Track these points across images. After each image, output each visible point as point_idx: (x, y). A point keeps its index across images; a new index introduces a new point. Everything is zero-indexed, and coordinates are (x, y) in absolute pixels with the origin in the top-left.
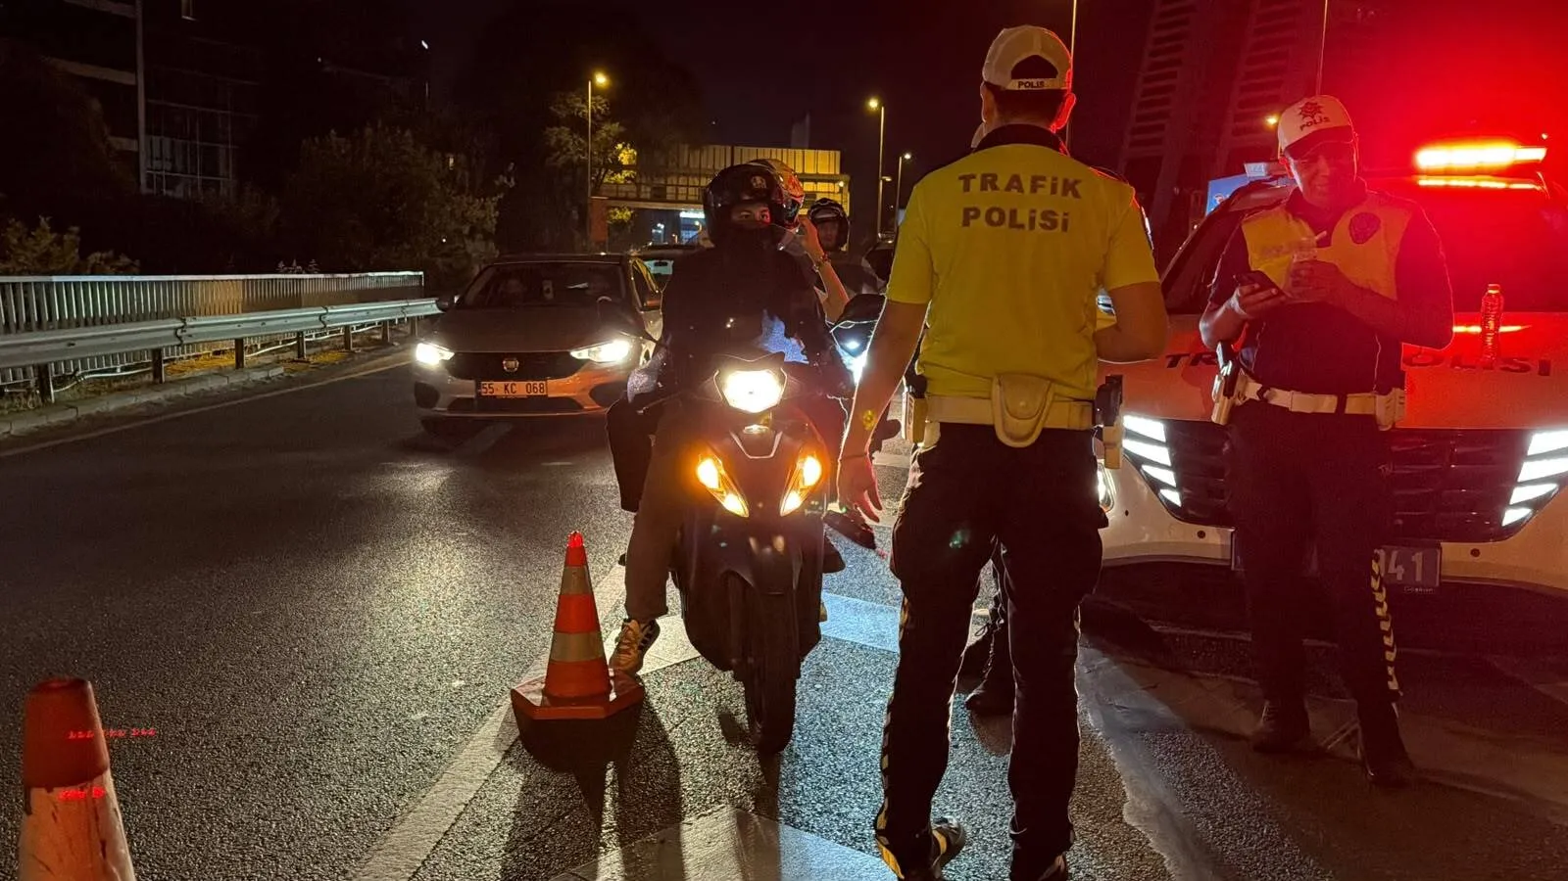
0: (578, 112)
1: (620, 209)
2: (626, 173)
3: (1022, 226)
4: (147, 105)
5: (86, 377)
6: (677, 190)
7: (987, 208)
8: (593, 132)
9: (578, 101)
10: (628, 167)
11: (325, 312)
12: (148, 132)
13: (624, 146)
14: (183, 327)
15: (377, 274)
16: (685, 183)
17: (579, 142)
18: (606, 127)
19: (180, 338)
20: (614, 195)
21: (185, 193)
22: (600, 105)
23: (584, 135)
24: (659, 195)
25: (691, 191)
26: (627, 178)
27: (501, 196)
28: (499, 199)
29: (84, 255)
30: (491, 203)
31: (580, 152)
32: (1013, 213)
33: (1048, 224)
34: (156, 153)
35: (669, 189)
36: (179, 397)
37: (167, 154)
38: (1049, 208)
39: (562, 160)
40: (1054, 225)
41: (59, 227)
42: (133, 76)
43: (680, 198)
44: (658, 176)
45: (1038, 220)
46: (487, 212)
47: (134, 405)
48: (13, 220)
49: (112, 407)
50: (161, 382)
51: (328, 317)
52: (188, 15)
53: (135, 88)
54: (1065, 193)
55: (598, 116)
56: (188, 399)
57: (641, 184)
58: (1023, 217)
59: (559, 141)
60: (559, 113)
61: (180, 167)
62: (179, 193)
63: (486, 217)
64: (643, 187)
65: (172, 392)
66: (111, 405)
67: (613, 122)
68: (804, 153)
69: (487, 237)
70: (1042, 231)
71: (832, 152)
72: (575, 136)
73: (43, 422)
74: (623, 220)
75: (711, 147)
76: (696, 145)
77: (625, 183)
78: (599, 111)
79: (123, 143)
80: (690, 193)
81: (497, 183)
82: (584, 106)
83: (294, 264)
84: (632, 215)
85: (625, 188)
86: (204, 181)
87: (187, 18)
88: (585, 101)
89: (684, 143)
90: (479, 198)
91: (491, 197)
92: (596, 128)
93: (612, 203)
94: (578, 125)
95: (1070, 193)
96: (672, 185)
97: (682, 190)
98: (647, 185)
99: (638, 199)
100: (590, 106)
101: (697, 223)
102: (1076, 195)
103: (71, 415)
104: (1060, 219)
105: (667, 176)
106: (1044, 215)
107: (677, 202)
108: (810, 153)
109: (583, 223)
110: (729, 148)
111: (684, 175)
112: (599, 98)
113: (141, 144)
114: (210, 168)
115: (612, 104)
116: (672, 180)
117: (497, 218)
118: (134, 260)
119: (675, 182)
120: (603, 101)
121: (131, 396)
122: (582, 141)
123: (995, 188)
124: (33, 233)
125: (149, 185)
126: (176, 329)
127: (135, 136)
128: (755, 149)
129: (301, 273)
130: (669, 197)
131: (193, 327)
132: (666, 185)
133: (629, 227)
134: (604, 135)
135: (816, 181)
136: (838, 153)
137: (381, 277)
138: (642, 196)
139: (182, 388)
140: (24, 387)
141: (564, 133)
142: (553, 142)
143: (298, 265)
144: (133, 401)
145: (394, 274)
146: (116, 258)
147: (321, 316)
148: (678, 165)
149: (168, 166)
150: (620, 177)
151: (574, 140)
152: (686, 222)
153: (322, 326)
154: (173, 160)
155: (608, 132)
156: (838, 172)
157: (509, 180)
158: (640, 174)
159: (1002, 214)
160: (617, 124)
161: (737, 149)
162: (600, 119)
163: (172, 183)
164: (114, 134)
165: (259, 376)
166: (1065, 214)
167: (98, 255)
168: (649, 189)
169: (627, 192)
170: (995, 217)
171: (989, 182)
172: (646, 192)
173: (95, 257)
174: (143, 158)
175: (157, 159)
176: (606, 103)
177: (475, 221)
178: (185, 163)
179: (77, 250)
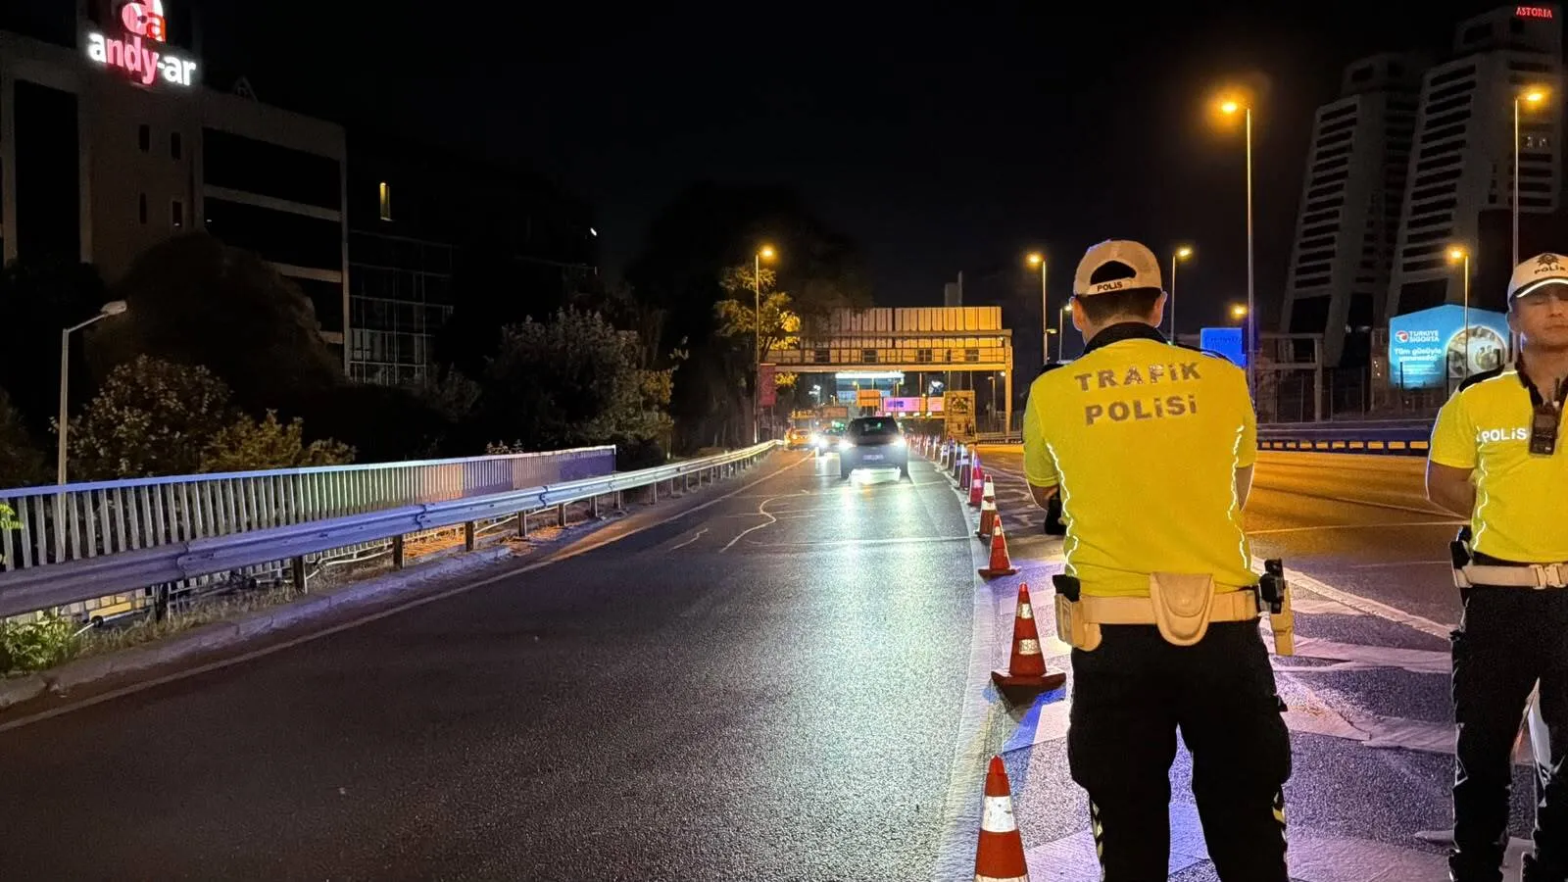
0: (746, 285)
1: (784, 374)
2: (789, 339)
3: (1148, 415)
4: (351, 299)
5: (328, 564)
6: (840, 353)
7: (1109, 404)
8: (761, 304)
9: (746, 275)
10: (791, 334)
11: (544, 491)
12: (352, 326)
13: (789, 314)
14: (423, 513)
15: (577, 450)
16: (848, 346)
17: (748, 313)
18: (774, 297)
19: (419, 523)
20: (779, 361)
21: (384, 381)
22: (767, 277)
23: (752, 305)
24: (823, 358)
25: (854, 352)
26: (790, 344)
27: (676, 368)
28: (674, 371)
29: (306, 443)
30: (666, 376)
31: (748, 322)
32: (1137, 405)
33: (1177, 409)
34: (357, 344)
35: (833, 353)
36: (420, 583)
37: (366, 345)
38: (1174, 395)
39: (730, 332)
40: (1182, 409)
41: (284, 419)
42: (339, 274)
43: (844, 360)
44: (823, 340)
45: (1165, 407)
46: (661, 383)
47: (379, 592)
48: (241, 414)
49: (360, 595)
50: (401, 567)
51: (547, 496)
52: (386, 216)
53: (339, 286)
54: (1186, 377)
55: (765, 287)
56: (429, 584)
57: (804, 349)
58: (1148, 407)
59: (728, 314)
60: (728, 287)
61: (377, 355)
62: (378, 379)
63: (662, 388)
64: (807, 352)
65: (413, 578)
66: (359, 593)
67: (779, 292)
68: (964, 311)
69: (663, 407)
70: (1171, 416)
71: (993, 308)
72: (744, 308)
73: (301, 613)
74: (787, 385)
75: (872, 312)
76: (858, 308)
77: (788, 349)
78: (766, 283)
79: (331, 337)
80: (853, 355)
81: (672, 356)
82: (751, 279)
83: (501, 444)
84: (796, 379)
85: (789, 354)
86: (401, 367)
87: (386, 219)
88: (753, 275)
89: (846, 307)
90: (656, 371)
91: (666, 369)
92: (763, 300)
93: (778, 369)
94: (747, 298)
95: (1190, 375)
96: (835, 349)
97: (845, 353)
98: (810, 349)
99: (802, 363)
100: (757, 279)
101: (855, 383)
102: (1196, 376)
103: (323, 605)
104: (1186, 403)
105: (830, 339)
106: (1170, 402)
107: (839, 364)
108: (970, 310)
109: (751, 389)
110: (890, 310)
111: (846, 337)
112: (766, 270)
113: (345, 338)
114: (406, 355)
115: (778, 277)
116: (836, 343)
117: (673, 390)
118: (350, 447)
119: (838, 346)
120: (770, 273)
121: (377, 582)
122: (751, 312)
123: (1113, 383)
124: (261, 426)
125: (352, 374)
126: (417, 515)
127: (340, 329)
128: (915, 309)
129: (508, 453)
130: (832, 360)
131: (431, 512)
132: (829, 349)
133: (793, 391)
134: (771, 304)
135: (977, 337)
136: (999, 309)
137: (579, 453)
138: (807, 360)
139: (422, 573)
140: (272, 578)
141: (733, 306)
142: (723, 314)
143: (504, 444)
144: (379, 588)
145: (591, 449)
146: (335, 446)
147: (541, 496)
148: (840, 331)
149: (367, 355)
150: (784, 344)
151: (742, 311)
152: (844, 383)
153: (542, 505)
154: (372, 351)
155: (775, 302)
156: (1000, 327)
157: (684, 353)
158: (803, 338)
159: (1125, 408)
160: (783, 294)
161: (898, 310)
162: (767, 290)
163: (372, 371)
164: (322, 329)
165: (489, 556)
166: (1191, 397)
167: (319, 442)
168: (812, 354)
169: (791, 358)
170: (1119, 411)
171: (1105, 379)
172: (810, 356)
173: (316, 446)
174: (347, 349)
175: (358, 349)
176: (773, 275)
177: (651, 393)
178: (383, 352)
179: (299, 440)
